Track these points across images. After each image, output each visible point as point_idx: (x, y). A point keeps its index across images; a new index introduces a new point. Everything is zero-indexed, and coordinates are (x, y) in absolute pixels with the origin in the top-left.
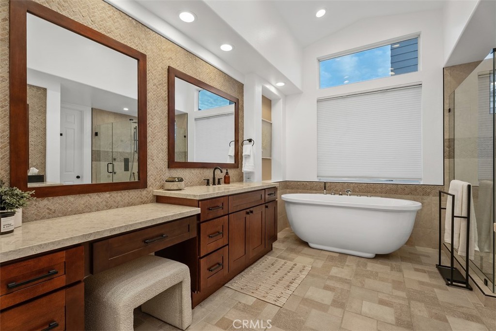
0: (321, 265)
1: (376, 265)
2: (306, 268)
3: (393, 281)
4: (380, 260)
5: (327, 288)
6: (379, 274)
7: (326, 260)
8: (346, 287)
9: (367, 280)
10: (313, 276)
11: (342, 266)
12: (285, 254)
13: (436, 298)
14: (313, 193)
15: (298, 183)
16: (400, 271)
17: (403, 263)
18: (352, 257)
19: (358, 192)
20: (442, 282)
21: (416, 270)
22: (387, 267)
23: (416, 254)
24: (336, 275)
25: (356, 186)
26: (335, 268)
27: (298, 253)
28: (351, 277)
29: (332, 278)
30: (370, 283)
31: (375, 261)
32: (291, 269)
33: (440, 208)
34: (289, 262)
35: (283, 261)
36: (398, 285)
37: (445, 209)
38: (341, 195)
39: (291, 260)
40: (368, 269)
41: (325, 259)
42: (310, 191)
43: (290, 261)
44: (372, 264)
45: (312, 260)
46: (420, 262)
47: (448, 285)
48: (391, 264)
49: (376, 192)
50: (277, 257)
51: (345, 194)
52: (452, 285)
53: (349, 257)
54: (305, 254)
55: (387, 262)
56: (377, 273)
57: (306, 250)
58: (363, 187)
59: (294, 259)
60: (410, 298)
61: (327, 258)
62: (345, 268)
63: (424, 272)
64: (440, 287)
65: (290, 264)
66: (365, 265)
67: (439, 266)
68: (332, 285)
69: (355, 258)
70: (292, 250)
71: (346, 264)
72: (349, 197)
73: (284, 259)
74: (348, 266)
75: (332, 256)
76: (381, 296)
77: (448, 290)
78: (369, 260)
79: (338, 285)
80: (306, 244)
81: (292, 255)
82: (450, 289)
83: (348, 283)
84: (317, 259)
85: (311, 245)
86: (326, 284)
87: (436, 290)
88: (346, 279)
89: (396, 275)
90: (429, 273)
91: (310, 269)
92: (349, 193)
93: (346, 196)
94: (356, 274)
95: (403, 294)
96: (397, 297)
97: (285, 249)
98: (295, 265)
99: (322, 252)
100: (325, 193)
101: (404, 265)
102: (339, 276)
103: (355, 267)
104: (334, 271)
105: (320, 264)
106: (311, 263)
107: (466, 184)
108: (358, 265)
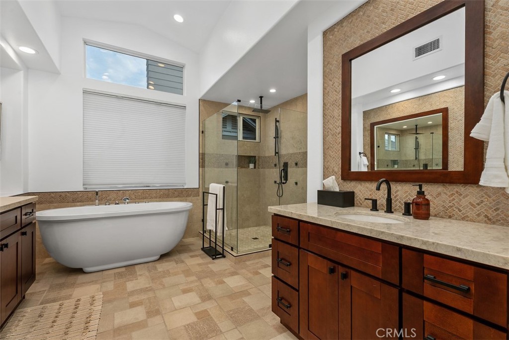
0: (113, 286)
1: (164, 264)
2: (96, 297)
3: (183, 271)
4: (165, 259)
5: (133, 305)
6: (170, 270)
7: (115, 279)
8: (151, 294)
9: (164, 280)
10: (110, 301)
11: (135, 277)
12: (52, 295)
13: (212, 271)
14: (78, 206)
15: (53, 195)
16: (183, 262)
17: (180, 255)
18: (139, 266)
19: (134, 199)
20: (209, 259)
21: (192, 257)
22: (172, 262)
23: (185, 245)
24: (135, 289)
25: (132, 193)
26: (130, 282)
27: (73, 285)
28: (149, 284)
29: (132, 293)
30: (167, 281)
31: (161, 261)
32: (76, 308)
33: (204, 205)
34: (68, 301)
35: (56, 305)
36: (187, 273)
37: (207, 205)
38: (118, 204)
39: (69, 297)
40: (160, 270)
41: (113, 279)
42: (73, 204)
43: (66, 299)
44: (161, 265)
45: (98, 286)
46: (191, 251)
47: (213, 259)
48: (174, 259)
49: (152, 198)
50: (42, 304)
51: (122, 203)
52: (216, 258)
53: (136, 266)
54: (84, 283)
55: (170, 258)
56: (168, 270)
57: (81, 278)
58: (139, 194)
59: (71, 295)
60: (200, 279)
61: (115, 277)
62: (139, 278)
63: (197, 256)
64: (210, 263)
65: (69, 304)
66: (156, 268)
67: (203, 249)
68: (137, 299)
69: (142, 265)
70: (61, 286)
71: (138, 274)
72: (126, 205)
73: (54, 301)
74: (140, 275)
75: (119, 273)
76: (182, 287)
77: (215, 263)
78: (156, 262)
79: (143, 297)
80: (80, 271)
81: (64, 292)
82: (216, 261)
83: (150, 290)
84: (104, 282)
85: (87, 269)
86: (130, 301)
87: (209, 266)
88: (147, 288)
89: (181, 267)
90: (200, 255)
91: (102, 296)
92: (127, 201)
93: (123, 205)
94: (153, 279)
95: (193, 278)
96: (192, 282)
97: (47, 288)
98: (79, 300)
99: (104, 272)
100: (97, 204)
101: (184, 256)
102: (138, 288)
103: (147, 274)
104: (131, 286)
105: (110, 286)
106: (98, 289)
107: (222, 186)
108: (149, 271)
